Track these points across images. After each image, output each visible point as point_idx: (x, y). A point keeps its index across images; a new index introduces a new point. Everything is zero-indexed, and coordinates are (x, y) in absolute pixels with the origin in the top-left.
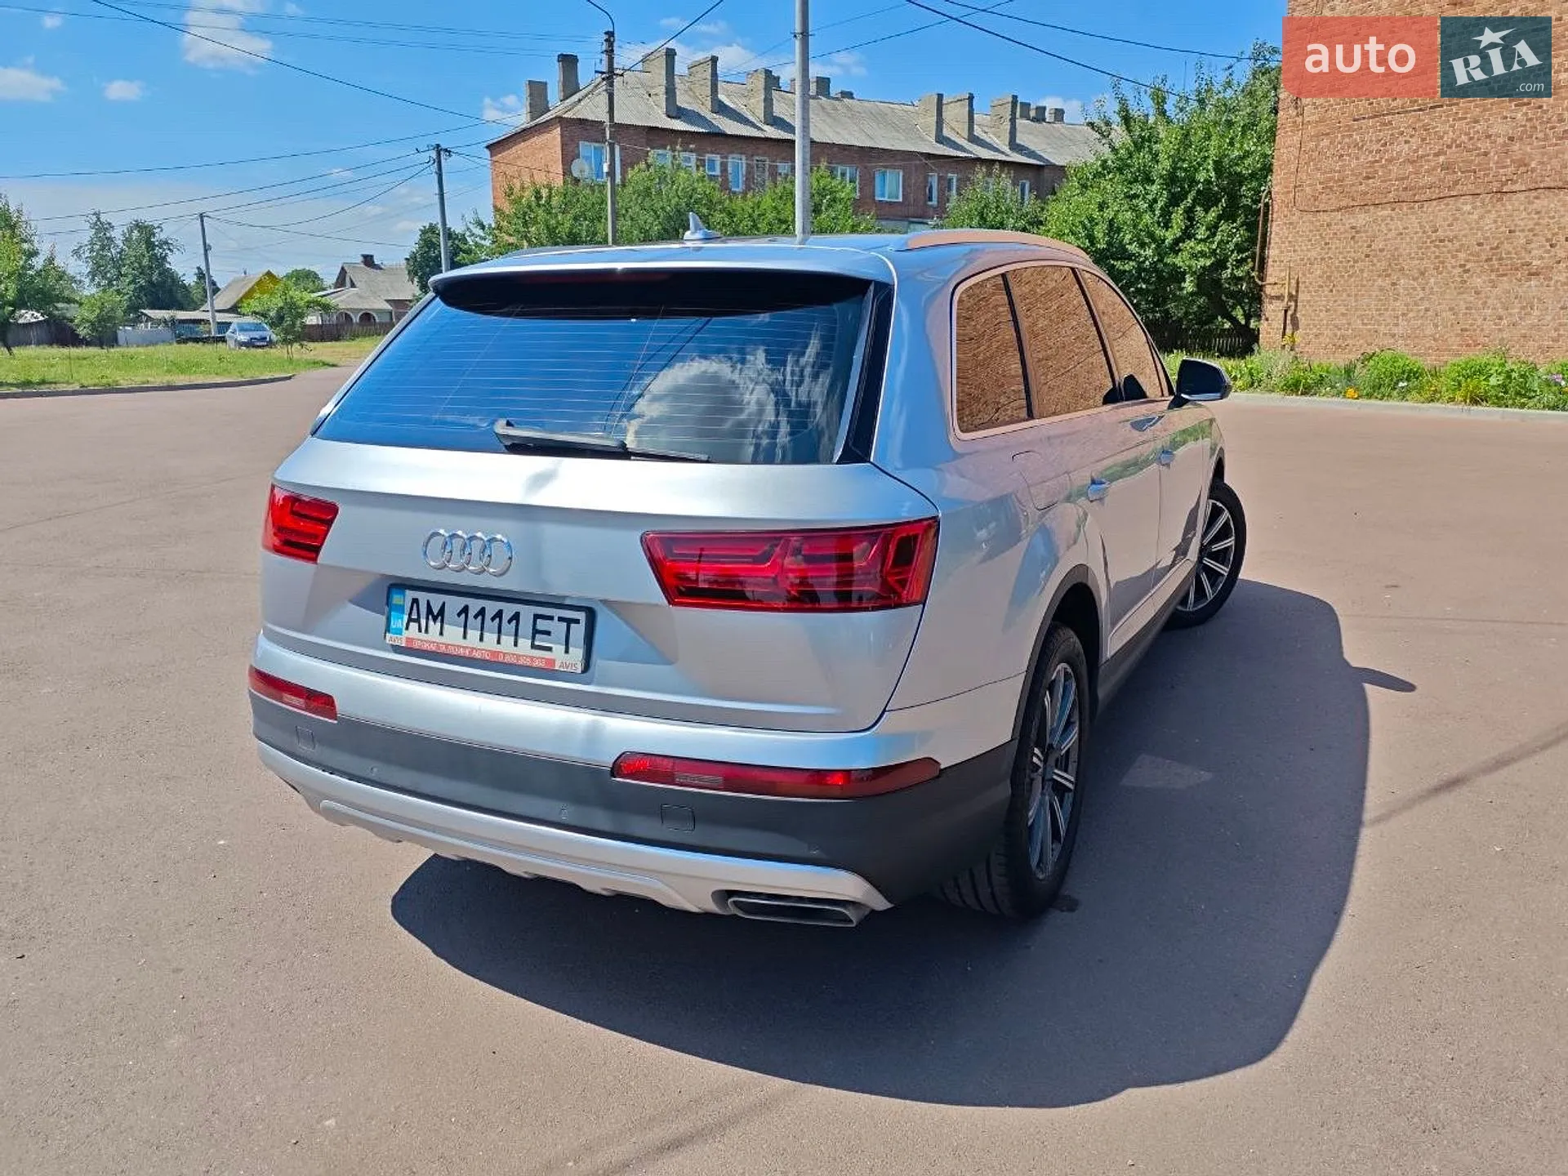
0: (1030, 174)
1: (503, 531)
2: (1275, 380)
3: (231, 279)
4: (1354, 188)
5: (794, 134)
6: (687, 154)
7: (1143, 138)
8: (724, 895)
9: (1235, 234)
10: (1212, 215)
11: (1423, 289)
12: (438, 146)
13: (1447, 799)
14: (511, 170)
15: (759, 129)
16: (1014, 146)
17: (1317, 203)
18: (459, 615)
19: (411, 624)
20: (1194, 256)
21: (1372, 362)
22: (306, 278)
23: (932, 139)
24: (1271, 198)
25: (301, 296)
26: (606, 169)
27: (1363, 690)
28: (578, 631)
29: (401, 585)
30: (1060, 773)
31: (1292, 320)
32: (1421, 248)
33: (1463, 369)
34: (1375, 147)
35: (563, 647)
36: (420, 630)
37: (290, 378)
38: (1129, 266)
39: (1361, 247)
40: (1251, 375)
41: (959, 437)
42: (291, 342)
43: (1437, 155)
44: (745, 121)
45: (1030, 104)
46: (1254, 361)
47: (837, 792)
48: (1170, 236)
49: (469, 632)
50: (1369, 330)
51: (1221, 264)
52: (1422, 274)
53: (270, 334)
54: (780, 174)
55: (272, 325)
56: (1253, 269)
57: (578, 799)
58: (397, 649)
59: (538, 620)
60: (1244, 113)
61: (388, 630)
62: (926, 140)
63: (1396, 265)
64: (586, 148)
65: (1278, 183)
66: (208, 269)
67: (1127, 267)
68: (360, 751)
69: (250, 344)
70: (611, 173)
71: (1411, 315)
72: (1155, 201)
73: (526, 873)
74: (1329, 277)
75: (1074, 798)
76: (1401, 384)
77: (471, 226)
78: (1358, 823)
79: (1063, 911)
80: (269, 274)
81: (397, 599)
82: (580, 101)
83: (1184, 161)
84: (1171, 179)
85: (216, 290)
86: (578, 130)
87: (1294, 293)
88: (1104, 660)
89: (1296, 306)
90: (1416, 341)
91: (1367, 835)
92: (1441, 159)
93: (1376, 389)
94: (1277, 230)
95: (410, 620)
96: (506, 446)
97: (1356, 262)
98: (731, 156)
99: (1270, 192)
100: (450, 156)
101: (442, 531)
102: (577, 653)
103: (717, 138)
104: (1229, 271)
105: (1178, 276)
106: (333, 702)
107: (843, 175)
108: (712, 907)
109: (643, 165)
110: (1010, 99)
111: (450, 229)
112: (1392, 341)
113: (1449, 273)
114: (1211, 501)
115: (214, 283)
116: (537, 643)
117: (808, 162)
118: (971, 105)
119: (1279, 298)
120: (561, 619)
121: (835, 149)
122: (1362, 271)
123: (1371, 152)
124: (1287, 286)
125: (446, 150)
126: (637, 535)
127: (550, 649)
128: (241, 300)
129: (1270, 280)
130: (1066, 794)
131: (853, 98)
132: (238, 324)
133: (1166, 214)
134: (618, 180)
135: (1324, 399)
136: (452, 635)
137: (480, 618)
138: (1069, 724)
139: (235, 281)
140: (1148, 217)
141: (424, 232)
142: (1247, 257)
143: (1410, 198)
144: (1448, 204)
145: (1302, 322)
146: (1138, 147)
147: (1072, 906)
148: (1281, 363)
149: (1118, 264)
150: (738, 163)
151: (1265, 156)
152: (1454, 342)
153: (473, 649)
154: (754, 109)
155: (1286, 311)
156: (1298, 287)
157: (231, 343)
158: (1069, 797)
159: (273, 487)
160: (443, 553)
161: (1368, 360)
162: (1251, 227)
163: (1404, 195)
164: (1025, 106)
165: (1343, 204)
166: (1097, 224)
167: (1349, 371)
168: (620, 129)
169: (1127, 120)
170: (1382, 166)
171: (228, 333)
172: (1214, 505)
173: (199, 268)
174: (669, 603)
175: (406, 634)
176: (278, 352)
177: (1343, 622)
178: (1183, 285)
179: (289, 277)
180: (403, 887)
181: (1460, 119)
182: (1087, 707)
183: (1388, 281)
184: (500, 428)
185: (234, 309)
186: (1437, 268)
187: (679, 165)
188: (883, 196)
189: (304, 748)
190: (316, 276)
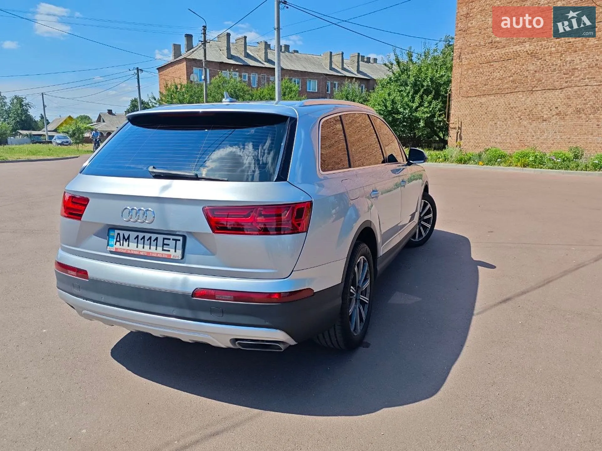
0: (365, 82)
1: (151, 207)
2: (453, 159)
3: (54, 119)
4: (481, 89)
5: (275, 65)
6: (235, 73)
7: (404, 69)
8: (235, 340)
9: (438, 105)
10: (430, 98)
11: (506, 125)
12: (138, 68)
13: (504, 305)
14: (167, 78)
15: (262, 64)
16: (359, 72)
17: (468, 94)
18: (135, 239)
19: (117, 243)
20: (424, 113)
21: (488, 152)
22: (85, 118)
23: (328, 68)
24: (451, 92)
25: (82, 125)
26: (203, 77)
27: (477, 268)
28: (180, 244)
29: (113, 228)
30: (362, 297)
31: (459, 137)
32: (504, 111)
33: (520, 154)
34: (488, 74)
35: (174, 250)
36: (120, 245)
37: (77, 157)
38: (400, 116)
39: (483, 110)
40: (445, 156)
41: (321, 174)
42: (78, 143)
43: (509, 77)
44: (258, 61)
45: (364, 56)
46: (446, 152)
47: (275, 300)
48: (415, 105)
49: (139, 245)
50: (487, 140)
51: (433, 116)
52: (505, 120)
53: (70, 140)
54: (271, 81)
55: (71, 137)
56: (445, 117)
57: (180, 307)
58: (111, 252)
59: (165, 240)
60: (440, 61)
61: (108, 245)
62: (326, 69)
63: (496, 116)
64: (195, 70)
65: (453, 87)
66: (45, 115)
67: (399, 117)
68: (97, 291)
69: (61, 144)
70: (205, 79)
71: (502, 135)
72: (409, 92)
73: (160, 335)
74: (472, 121)
75: (369, 307)
76: (498, 160)
77: (151, 99)
78: (472, 314)
79: (364, 347)
80: (70, 117)
81: (112, 233)
82: (193, 52)
83: (419, 78)
84: (415, 85)
85: (48, 123)
86: (192, 63)
87: (460, 127)
88: (379, 256)
89: (461, 131)
90: (504, 144)
91: (474, 319)
92: (511, 78)
93: (490, 162)
94: (454, 104)
95: (117, 241)
96: (153, 176)
97: (482, 115)
98: (252, 74)
99: (451, 90)
100: (142, 72)
101: (128, 207)
102: (179, 252)
103: (247, 67)
104: (436, 118)
105: (418, 120)
106: (87, 273)
107: (295, 81)
108: (230, 345)
109: (217, 77)
110: (357, 54)
111: (142, 100)
112: (496, 144)
113: (515, 120)
114: (423, 201)
115: (47, 120)
116: (164, 249)
117: (280, 76)
118: (342, 56)
119: (455, 128)
120: (173, 240)
121: (292, 72)
122: (484, 119)
123: (486, 76)
124: (457, 124)
125: (141, 70)
126: (202, 208)
127: (169, 251)
128: (58, 127)
129: (451, 122)
130: (366, 305)
131: (298, 53)
132: (57, 136)
133: (413, 97)
134: (208, 82)
135: (471, 165)
136: (132, 247)
137: (143, 240)
138: (366, 279)
139: (56, 120)
140: (406, 98)
141: (132, 101)
142: (443, 113)
143: (500, 92)
144: (514, 95)
145: (463, 137)
146: (403, 72)
147: (367, 345)
148: (456, 152)
149: (396, 116)
150: (254, 77)
151: (448, 76)
152: (517, 145)
153: (140, 251)
154: (261, 56)
155: (457, 133)
156: (461, 124)
157: (54, 144)
158: (367, 306)
159: (65, 193)
160: (129, 216)
161: (487, 151)
162: (444, 102)
163: (498, 91)
164: (363, 57)
165: (477, 94)
166: (388, 101)
167: (480, 156)
168: (209, 63)
169: (398, 63)
170: (490, 81)
171: (53, 140)
172: (425, 202)
173: (41, 114)
174: (213, 232)
175: (115, 246)
176: (74, 147)
177: (472, 245)
178: (420, 123)
179: (78, 118)
180: (115, 346)
181: (517, 64)
182: (373, 273)
183: (493, 122)
184: (151, 169)
185: (55, 131)
186: (510, 118)
187: (232, 77)
188: (310, 90)
189: (76, 291)
190: (89, 118)
